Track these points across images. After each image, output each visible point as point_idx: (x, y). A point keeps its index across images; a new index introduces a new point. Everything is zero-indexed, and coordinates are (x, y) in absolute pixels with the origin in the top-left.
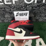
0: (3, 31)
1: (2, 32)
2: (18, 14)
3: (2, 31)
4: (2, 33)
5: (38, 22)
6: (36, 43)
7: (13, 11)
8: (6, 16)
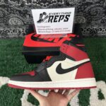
0: (5, 62)
1: (4, 65)
2: (44, 16)
3: (3, 61)
4: (4, 67)
5: (97, 36)
7: (30, 6)
8: (12, 21)
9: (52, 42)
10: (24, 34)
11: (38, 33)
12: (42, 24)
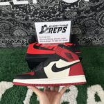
0: (10, 68)
1: (8, 71)
2: (45, 28)
3: (8, 67)
4: (8, 73)
6: (86, 98)
7: (33, 20)
9: (52, 50)
10: (27, 44)
11: (39, 42)
12: (43, 35)
